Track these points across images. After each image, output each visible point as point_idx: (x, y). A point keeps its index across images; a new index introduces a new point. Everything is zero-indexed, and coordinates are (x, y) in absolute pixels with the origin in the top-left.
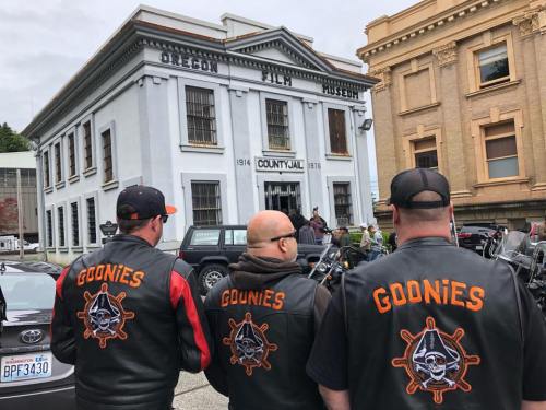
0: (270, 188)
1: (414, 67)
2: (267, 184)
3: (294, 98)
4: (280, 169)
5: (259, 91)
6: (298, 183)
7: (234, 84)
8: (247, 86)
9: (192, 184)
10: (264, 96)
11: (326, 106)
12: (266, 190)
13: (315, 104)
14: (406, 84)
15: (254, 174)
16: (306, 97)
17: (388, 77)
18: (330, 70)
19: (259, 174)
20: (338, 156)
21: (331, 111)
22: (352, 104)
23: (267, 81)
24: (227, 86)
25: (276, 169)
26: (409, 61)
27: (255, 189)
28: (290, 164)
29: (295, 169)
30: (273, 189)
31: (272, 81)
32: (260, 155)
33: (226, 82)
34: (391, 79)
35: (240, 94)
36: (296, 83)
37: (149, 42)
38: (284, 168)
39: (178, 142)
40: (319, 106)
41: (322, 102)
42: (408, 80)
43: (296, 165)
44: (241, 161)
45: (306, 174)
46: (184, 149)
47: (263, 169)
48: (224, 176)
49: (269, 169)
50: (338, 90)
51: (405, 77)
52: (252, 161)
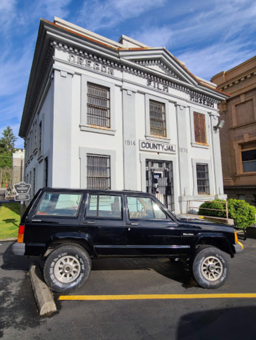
0: (150, 163)
1: (242, 99)
2: (148, 161)
3: (170, 101)
4: (158, 150)
5: (144, 94)
6: (171, 162)
7: (125, 85)
8: (136, 88)
9: (88, 157)
10: (148, 97)
11: (192, 110)
12: (147, 165)
13: (185, 107)
14: (236, 110)
15: (138, 152)
16: (179, 102)
17: (225, 106)
18: (197, 84)
19: (141, 152)
20: (200, 145)
21: (196, 114)
22: (210, 111)
23: (150, 86)
24: (121, 87)
25: (155, 150)
26: (239, 96)
27: (139, 164)
28: (165, 147)
29: (169, 151)
30: (152, 165)
31: (154, 87)
32: (143, 139)
33: (120, 83)
34: (227, 107)
35: (130, 93)
36: (172, 91)
37: (58, 44)
38: (161, 150)
39: (79, 123)
40: (187, 109)
41: (189, 107)
42: (238, 107)
43: (170, 148)
44: (129, 142)
45: (177, 155)
46: (83, 128)
47: (145, 149)
48: (114, 152)
49: (149, 149)
50: (201, 100)
51: (236, 106)
52: (137, 143)
